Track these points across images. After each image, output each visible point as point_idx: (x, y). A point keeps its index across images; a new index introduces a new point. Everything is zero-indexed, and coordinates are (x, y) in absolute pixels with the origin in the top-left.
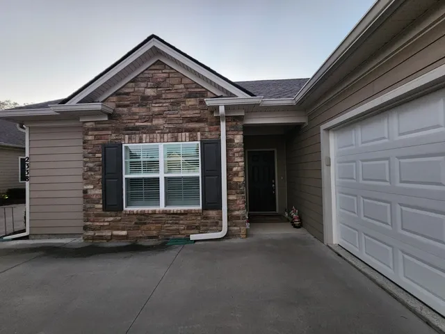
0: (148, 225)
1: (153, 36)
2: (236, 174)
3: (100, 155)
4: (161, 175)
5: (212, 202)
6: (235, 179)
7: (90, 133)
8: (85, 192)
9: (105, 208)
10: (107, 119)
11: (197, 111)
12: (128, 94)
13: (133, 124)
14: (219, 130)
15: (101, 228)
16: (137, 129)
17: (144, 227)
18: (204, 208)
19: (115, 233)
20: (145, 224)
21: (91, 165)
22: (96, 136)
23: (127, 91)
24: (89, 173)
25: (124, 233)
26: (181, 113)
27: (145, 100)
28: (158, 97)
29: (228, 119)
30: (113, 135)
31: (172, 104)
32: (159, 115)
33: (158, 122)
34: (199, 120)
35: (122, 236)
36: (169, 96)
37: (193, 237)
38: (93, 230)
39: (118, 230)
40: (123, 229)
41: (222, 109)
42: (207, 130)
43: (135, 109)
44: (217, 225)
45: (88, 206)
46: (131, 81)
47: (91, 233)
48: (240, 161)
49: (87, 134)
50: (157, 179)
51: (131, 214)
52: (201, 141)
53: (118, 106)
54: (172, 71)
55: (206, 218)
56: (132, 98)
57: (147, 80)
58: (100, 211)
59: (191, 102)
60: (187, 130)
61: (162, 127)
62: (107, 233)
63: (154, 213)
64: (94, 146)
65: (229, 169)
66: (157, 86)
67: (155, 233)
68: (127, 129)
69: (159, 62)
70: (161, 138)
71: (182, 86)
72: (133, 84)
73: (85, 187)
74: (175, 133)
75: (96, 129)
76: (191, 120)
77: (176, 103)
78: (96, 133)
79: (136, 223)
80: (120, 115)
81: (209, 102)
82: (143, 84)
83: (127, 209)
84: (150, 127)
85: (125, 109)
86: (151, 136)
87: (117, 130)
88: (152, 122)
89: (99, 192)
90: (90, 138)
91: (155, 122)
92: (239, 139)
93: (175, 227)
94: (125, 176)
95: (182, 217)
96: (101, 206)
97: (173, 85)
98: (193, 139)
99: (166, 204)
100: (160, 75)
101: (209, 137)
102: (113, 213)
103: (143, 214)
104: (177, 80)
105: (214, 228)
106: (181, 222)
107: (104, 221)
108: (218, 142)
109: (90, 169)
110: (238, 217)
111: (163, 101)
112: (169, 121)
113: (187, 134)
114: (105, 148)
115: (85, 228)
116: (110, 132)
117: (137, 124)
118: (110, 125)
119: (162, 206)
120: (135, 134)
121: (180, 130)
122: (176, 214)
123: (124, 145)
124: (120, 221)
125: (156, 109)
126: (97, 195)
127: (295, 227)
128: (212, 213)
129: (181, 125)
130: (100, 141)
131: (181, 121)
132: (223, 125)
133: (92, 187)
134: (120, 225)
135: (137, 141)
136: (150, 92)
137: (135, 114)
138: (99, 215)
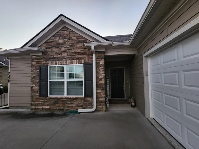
0: (59, 104)
1: (61, 15)
2: (101, 80)
3: (38, 71)
4: (65, 80)
5: (89, 94)
6: (100, 82)
7: (34, 61)
8: (32, 87)
9: (40, 95)
10: (41, 54)
11: (82, 50)
12: (51, 42)
13: (53, 56)
14: (92, 58)
15: (38, 105)
16: (54, 58)
17: (57, 105)
18: (85, 96)
19: (44, 107)
20: (58, 103)
21: (34, 75)
22: (37, 63)
23: (50, 41)
24: (34, 79)
25: (48, 107)
26: (75, 50)
27: (58, 45)
28: (64, 43)
29: (97, 53)
30: (44, 61)
31: (71, 46)
32: (65, 51)
33: (64, 55)
34: (83, 54)
35: (48, 109)
36: (69, 43)
37: (79, 111)
38: (35, 105)
39: (46, 106)
40: (48, 106)
41: (93, 48)
42: (87, 58)
43: (54, 49)
44: (91, 105)
45: (33, 94)
46: (52, 37)
47: (34, 107)
48: (102, 73)
49: (33, 61)
50: (64, 82)
51: (51, 98)
52: (84, 64)
53: (46, 48)
54: (71, 31)
55: (86, 101)
56: (53, 44)
57: (59, 35)
58: (38, 97)
59: (79, 45)
60: (77, 59)
61: (66, 57)
62: (41, 107)
63: (62, 98)
64: (36, 66)
65: (97, 77)
66: (64, 38)
67: (62, 108)
68: (50, 58)
69: (65, 27)
70: (65, 62)
71: (75, 38)
72: (53, 38)
73: (32, 86)
74: (72, 60)
75: (37, 59)
76: (79, 54)
77: (72, 46)
78: (37, 61)
79: (53, 103)
80: (47, 52)
81: (87, 45)
82: (58, 38)
83: (50, 96)
84: (61, 57)
85: (50, 50)
86: (61, 62)
87: (46, 59)
88: (61, 55)
90: (34, 63)
91: (63, 55)
92: (102, 62)
93: (71, 105)
94: (49, 81)
95: (75, 100)
96: (38, 94)
97: (71, 37)
98: (80, 63)
99: (68, 94)
100: (66, 33)
101: (88, 61)
102: (44, 98)
103: (56, 98)
104: (73, 35)
105: (90, 106)
106: (74, 103)
107: (40, 102)
108: (92, 64)
109: (34, 77)
110: (102, 101)
111: (66, 45)
112: (69, 54)
113: (77, 60)
114: (40, 67)
115: (32, 104)
116: (43, 60)
117: (55, 56)
118: (43, 57)
119: (65, 95)
120: (54, 61)
121: (74, 59)
122: (72, 99)
123: (49, 66)
124: (46, 101)
125: (63, 49)
126: (37, 89)
127: (132, 106)
128: (89, 99)
129: (74, 56)
130: (39, 65)
131: (75, 54)
132: (94, 56)
133: (34, 85)
134: (46, 103)
135: (55, 64)
136: (61, 41)
137: (54, 51)
138: (37, 99)
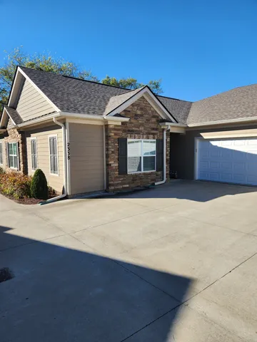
4: (142, 155)
5: (160, 168)
6: (168, 157)
7: (112, 131)
8: (110, 165)
9: (120, 173)
10: (121, 124)
12: (129, 111)
13: (131, 129)
14: (163, 135)
15: (117, 184)
16: (133, 131)
18: (157, 171)
19: (124, 186)
22: (115, 134)
23: (129, 109)
26: (150, 125)
27: (136, 116)
28: (142, 115)
30: (123, 134)
32: (142, 125)
33: (141, 128)
34: (156, 129)
35: (127, 187)
37: (156, 184)
39: (125, 184)
40: (127, 184)
42: (159, 134)
43: (132, 121)
47: (112, 188)
48: (169, 149)
50: (140, 158)
51: (131, 175)
52: (156, 139)
56: (131, 114)
57: (137, 105)
58: (117, 175)
59: (154, 120)
60: (152, 134)
61: (143, 131)
62: (120, 187)
64: (115, 139)
66: (141, 109)
67: (139, 184)
68: (129, 131)
70: (143, 137)
71: (150, 112)
72: (132, 107)
73: (110, 163)
75: (115, 130)
76: (153, 129)
78: (115, 132)
79: (132, 180)
82: (136, 107)
83: (129, 173)
84: (138, 131)
86: (139, 136)
87: (124, 131)
88: (139, 128)
89: (117, 165)
90: (112, 134)
92: (169, 140)
93: (147, 180)
94: (128, 156)
95: (149, 176)
96: (118, 172)
98: (154, 138)
99: (144, 170)
101: (159, 138)
102: (123, 176)
103: (136, 175)
104: (149, 108)
107: (119, 181)
108: (163, 141)
109: (113, 152)
112: (145, 129)
113: (152, 136)
115: (110, 185)
117: (133, 129)
119: (142, 171)
120: (132, 134)
121: (149, 134)
123: (127, 140)
124: (125, 179)
126: (116, 167)
128: (159, 173)
129: (150, 131)
130: (117, 137)
133: (113, 162)
134: (126, 181)
136: (139, 112)
137: (132, 123)
138: (117, 177)
